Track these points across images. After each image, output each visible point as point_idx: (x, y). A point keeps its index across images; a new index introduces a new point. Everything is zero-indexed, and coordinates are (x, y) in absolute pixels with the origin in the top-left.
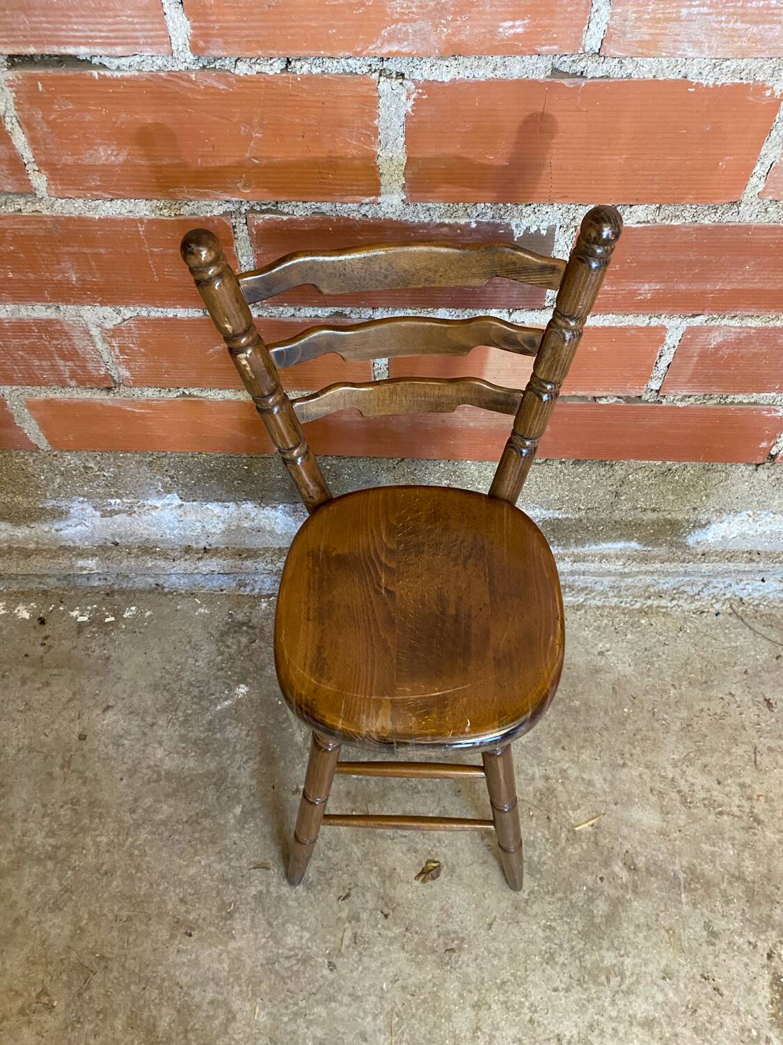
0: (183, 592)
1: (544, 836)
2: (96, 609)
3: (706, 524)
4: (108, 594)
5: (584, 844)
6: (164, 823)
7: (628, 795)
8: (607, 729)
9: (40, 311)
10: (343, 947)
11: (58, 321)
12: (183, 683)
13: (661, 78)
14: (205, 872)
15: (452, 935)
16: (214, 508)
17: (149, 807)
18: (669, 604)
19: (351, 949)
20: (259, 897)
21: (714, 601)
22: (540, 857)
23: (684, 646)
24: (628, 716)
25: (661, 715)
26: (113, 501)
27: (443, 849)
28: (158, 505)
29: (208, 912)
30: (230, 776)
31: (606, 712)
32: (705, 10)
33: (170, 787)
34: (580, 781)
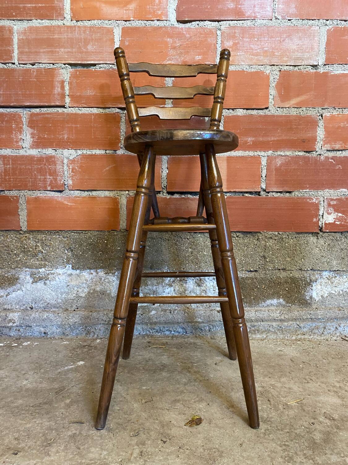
0: (57, 338)
1: (268, 407)
2: (9, 343)
3: (310, 282)
4: (17, 339)
5: (295, 410)
6: (17, 407)
7: (315, 392)
8: (293, 371)
9: (49, 151)
10: (132, 458)
11: (54, 157)
12: (48, 361)
13: (237, 70)
14: (37, 426)
15: (214, 450)
16: (86, 275)
17: (10, 401)
18: (309, 337)
19: (138, 459)
20: (73, 436)
21: (332, 336)
22: (268, 415)
23: (323, 348)
24: (303, 367)
25: (321, 367)
26: (40, 270)
27: (203, 413)
28: (61, 273)
29: (34, 444)
30: (66, 389)
31: (290, 366)
32: (243, 53)
33: (26, 394)
34: (283, 387)
